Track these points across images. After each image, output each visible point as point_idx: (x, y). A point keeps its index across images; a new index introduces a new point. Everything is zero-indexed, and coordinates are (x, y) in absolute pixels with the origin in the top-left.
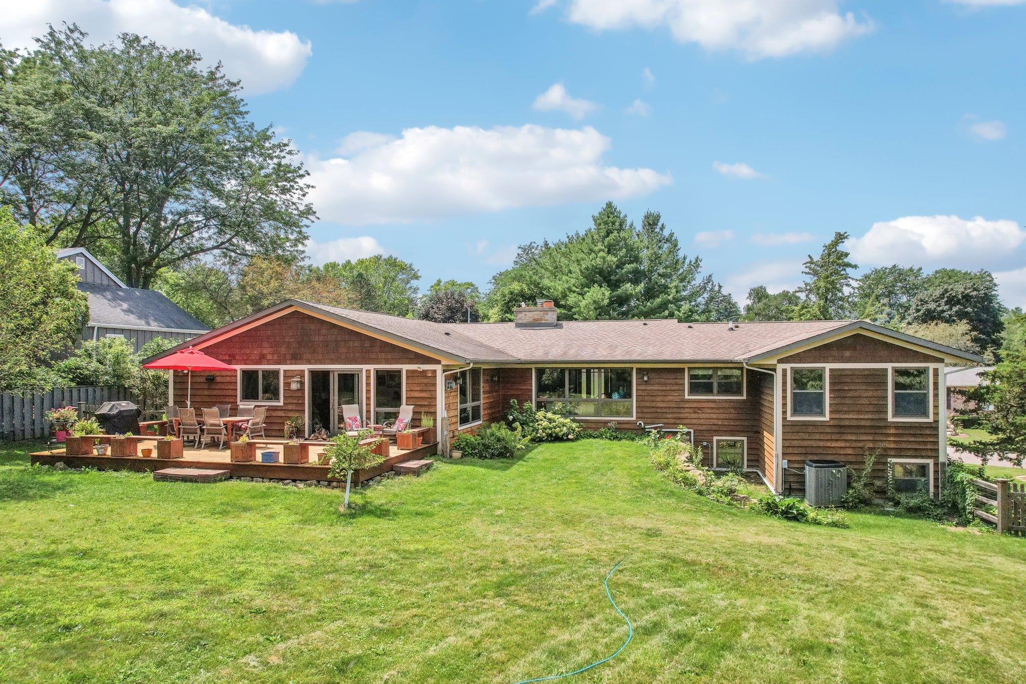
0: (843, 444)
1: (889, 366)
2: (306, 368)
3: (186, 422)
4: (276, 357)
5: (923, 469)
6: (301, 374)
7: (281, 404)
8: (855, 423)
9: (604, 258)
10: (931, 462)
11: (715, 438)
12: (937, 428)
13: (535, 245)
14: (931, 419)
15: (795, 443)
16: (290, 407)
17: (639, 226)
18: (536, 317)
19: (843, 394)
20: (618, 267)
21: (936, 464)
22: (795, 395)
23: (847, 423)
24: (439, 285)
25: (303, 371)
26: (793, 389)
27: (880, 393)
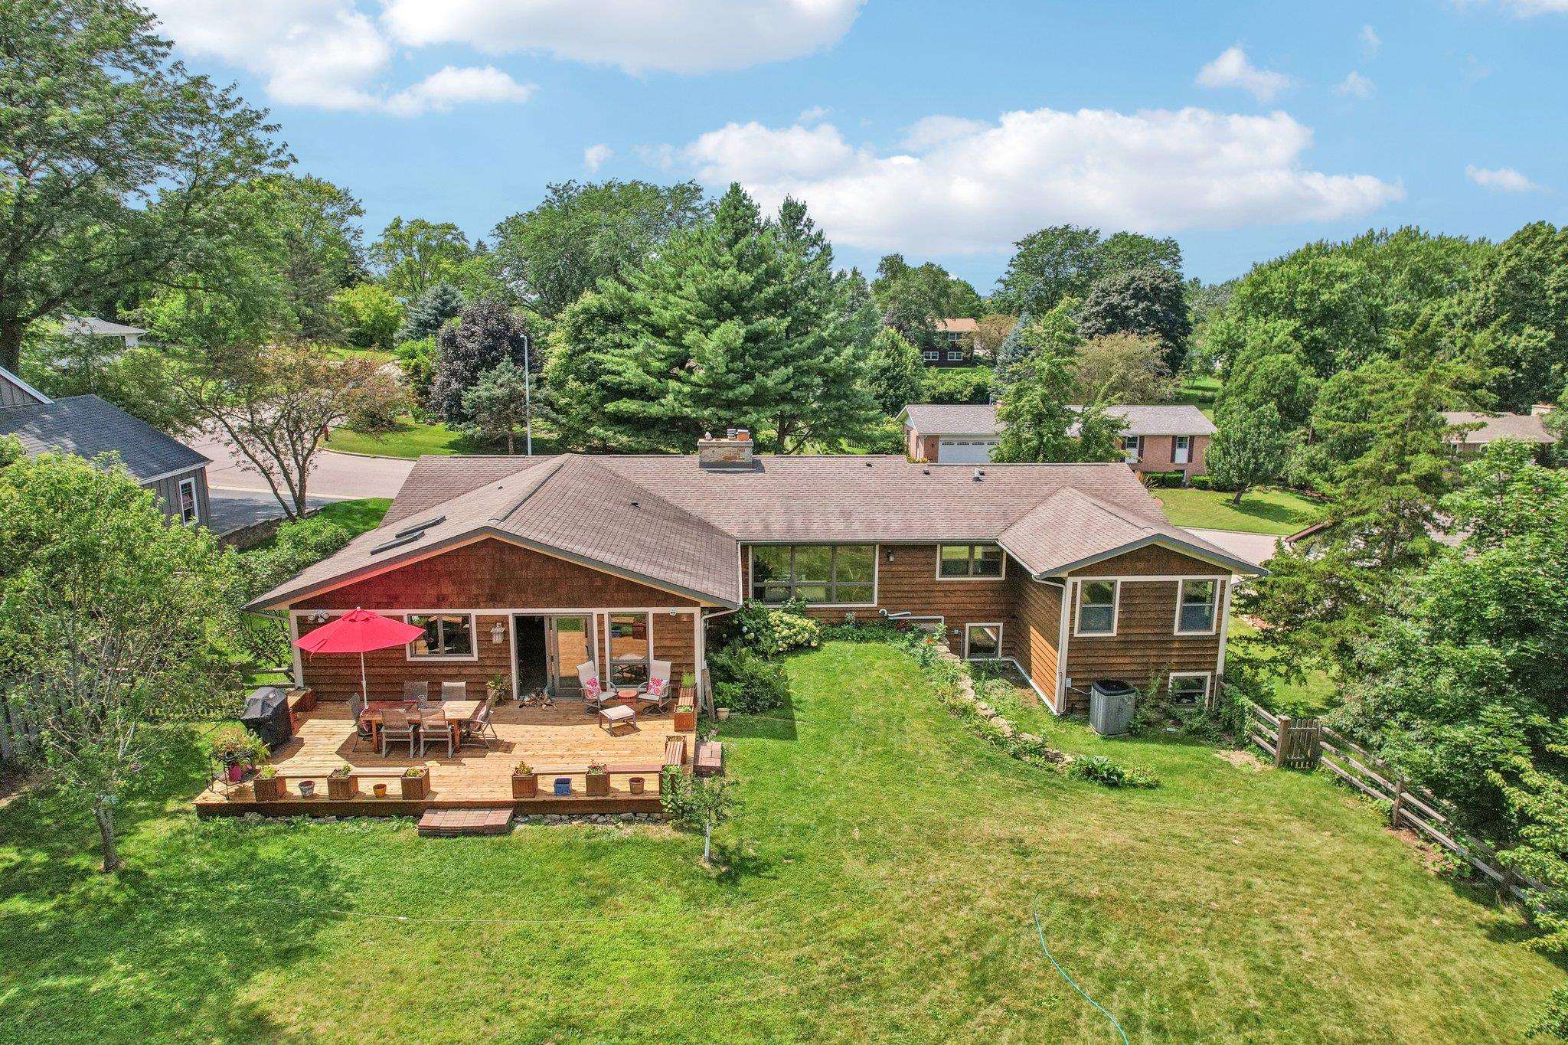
0: (1127, 660)
1: (1180, 579)
2: (510, 612)
3: (393, 724)
4: (463, 599)
5: (1201, 681)
6: (504, 621)
7: (475, 658)
8: (1140, 638)
9: (734, 276)
10: (1208, 674)
11: (968, 625)
12: (1217, 642)
13: (575, 186)
14: (1213, 633)
15: (1079, 661)
16: (488, 662)
17: (775, 217)
18: (728, 454)
19: (1133, 608)
20: (753, 288)
21: (1213, 677)
22: (1084, 610)
23: (1133, 638)
24: (398, 226)
25: (506, 617)
26: (1083, 602)
27: (1169, 607)
